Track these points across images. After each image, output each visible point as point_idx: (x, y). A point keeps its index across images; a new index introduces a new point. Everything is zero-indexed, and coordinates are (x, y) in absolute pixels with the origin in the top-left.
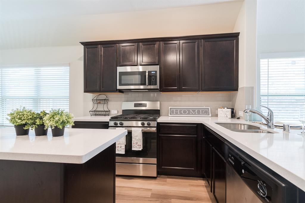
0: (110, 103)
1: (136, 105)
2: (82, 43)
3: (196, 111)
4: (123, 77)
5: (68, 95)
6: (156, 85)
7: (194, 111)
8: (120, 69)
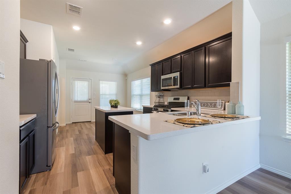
0: (165, 98)
1: (175, 99)
2: (150, 65)
3: (213, 104)
4: (164, 82)
5: (150, 93)
6: (178, 85)
7: (211, 104)
8: (163, 77)
